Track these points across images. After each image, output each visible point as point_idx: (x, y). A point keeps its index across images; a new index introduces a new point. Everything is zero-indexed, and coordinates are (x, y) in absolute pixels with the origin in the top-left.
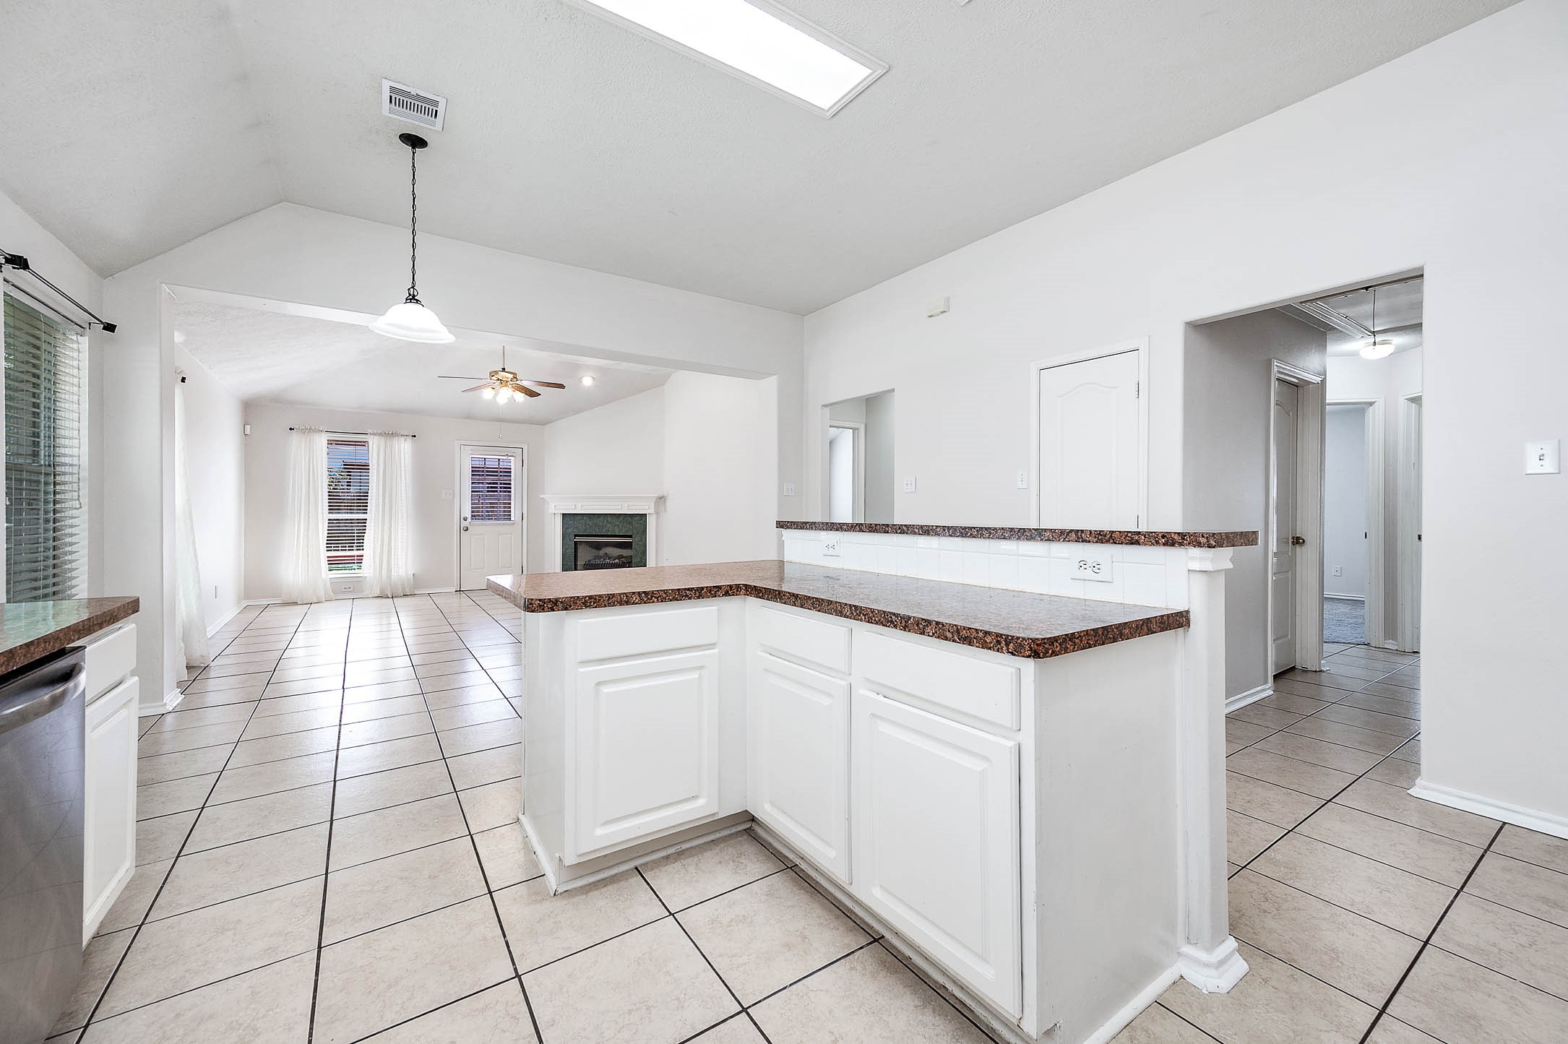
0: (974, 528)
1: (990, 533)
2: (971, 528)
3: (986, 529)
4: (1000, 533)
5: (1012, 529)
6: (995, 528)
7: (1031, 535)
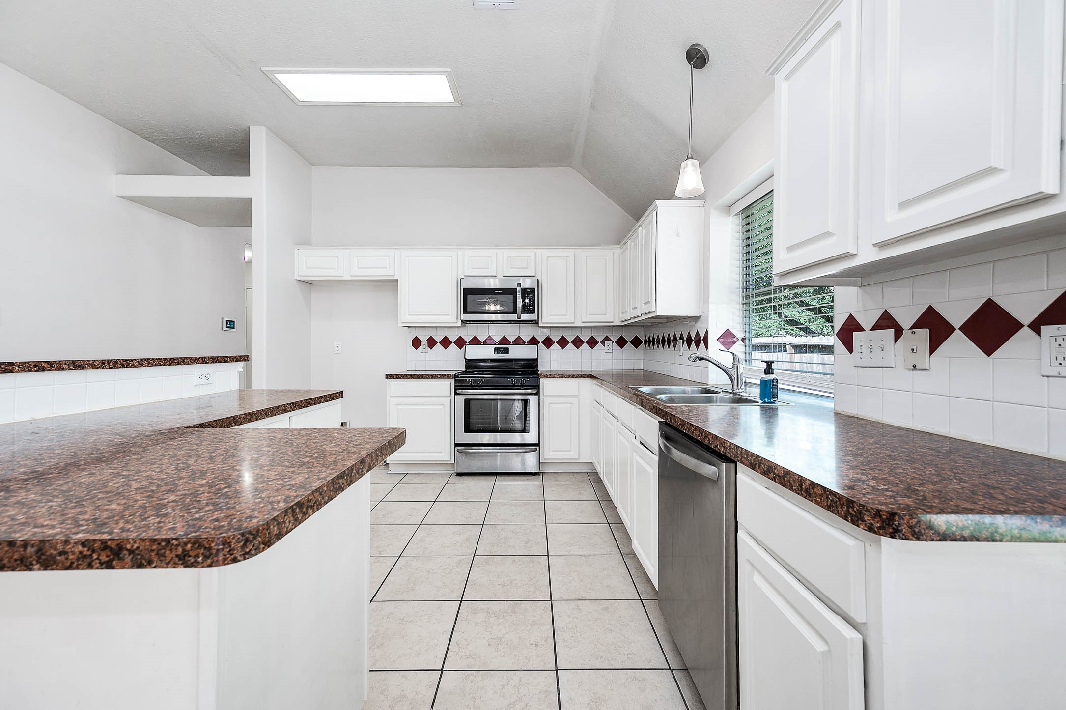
0: (135, 360)
1: (149, 362)
2: (132, 360)
3: (146, 360)
4: (157, 362)
5: (165, 359)
6: (153, 359)
7: (178, 362)
